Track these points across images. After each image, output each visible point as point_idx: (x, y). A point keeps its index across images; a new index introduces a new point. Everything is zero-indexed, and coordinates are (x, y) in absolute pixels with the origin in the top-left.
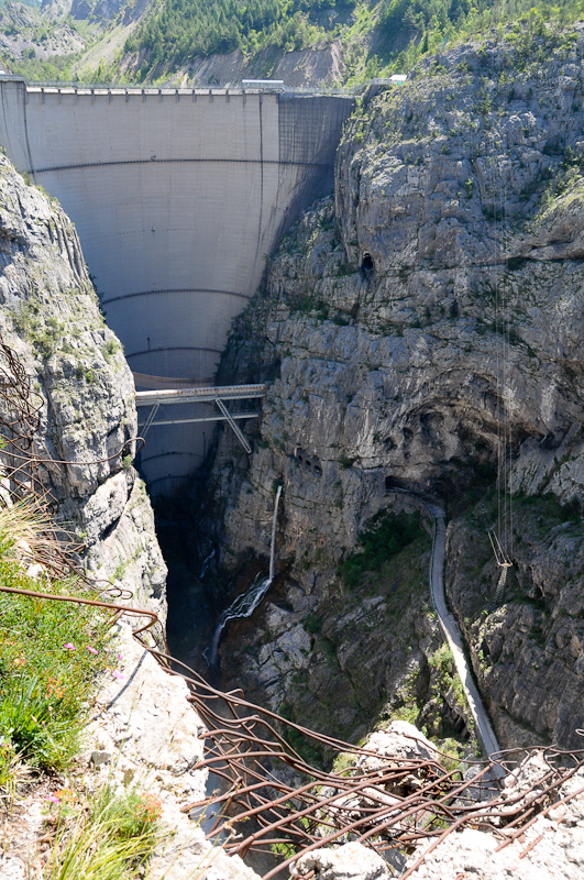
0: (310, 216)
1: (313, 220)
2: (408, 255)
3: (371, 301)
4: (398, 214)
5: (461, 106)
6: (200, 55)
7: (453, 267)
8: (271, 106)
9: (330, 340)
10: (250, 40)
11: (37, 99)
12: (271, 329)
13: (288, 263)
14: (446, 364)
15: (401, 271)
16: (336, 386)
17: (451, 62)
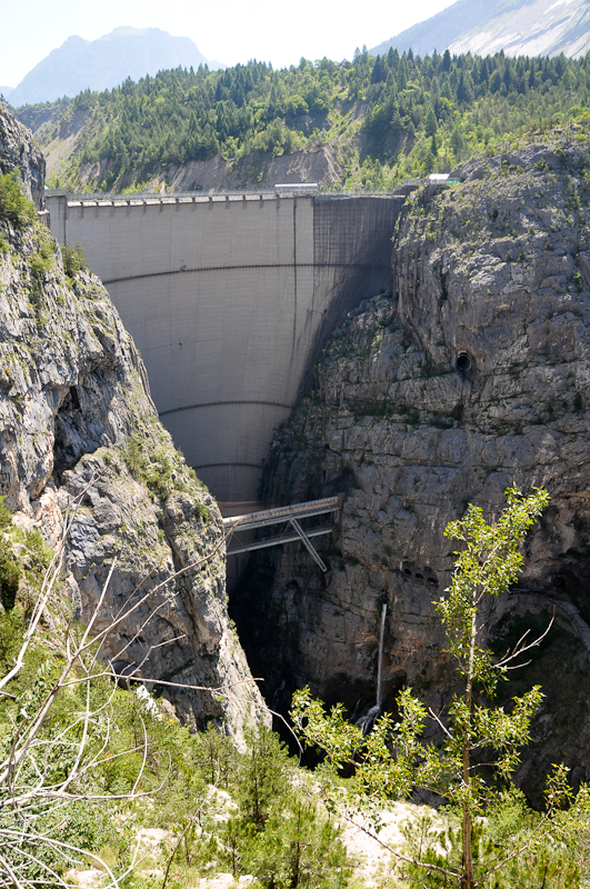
0: (366, 318)
1: (369, 321)
2: (517, 351)
3: (478, 400)
4: (502, 312)
5: (554, 203)
6: (176, 162)
7: (571, 361)
8: (306, 210)
9: (433, 445)
10: (228, 146)
11: (76, 213)
12: (335, 438)
13: (346, 367)
14: (578, 458)
15: (510, 368)
16: (451, 492)
17: (526, 161)
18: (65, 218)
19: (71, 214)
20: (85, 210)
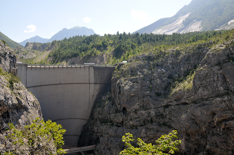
0: (104, 97)
1: (105, 98)
2: (136, 106)
3: (127, 120)
4: (132, 96)
5: (146, 68)
6: (69, 57)
7: (150, 109)
8: (92, 70)
9: (116, 131)
10: (82, 54)
11: (30, 69)
12: (95, 129)
13: (99, 110)
14: (151, 136)
15: (135, 111)
16: (119, 145)
17: (141, 58)
18: (27, 70)
19: (28, 69)
20: (33, 68)
